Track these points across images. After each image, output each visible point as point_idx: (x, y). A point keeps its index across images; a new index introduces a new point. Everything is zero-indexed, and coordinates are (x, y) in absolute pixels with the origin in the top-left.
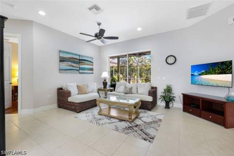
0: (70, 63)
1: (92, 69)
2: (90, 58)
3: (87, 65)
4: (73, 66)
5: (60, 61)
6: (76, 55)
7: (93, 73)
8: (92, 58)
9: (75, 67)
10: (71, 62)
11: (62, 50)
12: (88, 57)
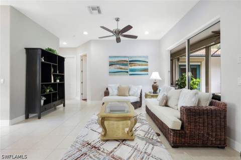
0: (118, 66)
1: (146, 70)
2: (144, 57)
3: (139, 65)
4: (121, 68)
5: (110, 65)
6: (125, 57)
7: (148, 74)
8: (147, 57)
9: (124, 69)
10: (120, 65)
11: (111, 55)
12: (140, 57)
